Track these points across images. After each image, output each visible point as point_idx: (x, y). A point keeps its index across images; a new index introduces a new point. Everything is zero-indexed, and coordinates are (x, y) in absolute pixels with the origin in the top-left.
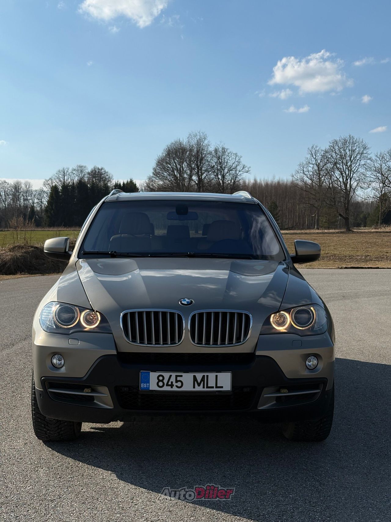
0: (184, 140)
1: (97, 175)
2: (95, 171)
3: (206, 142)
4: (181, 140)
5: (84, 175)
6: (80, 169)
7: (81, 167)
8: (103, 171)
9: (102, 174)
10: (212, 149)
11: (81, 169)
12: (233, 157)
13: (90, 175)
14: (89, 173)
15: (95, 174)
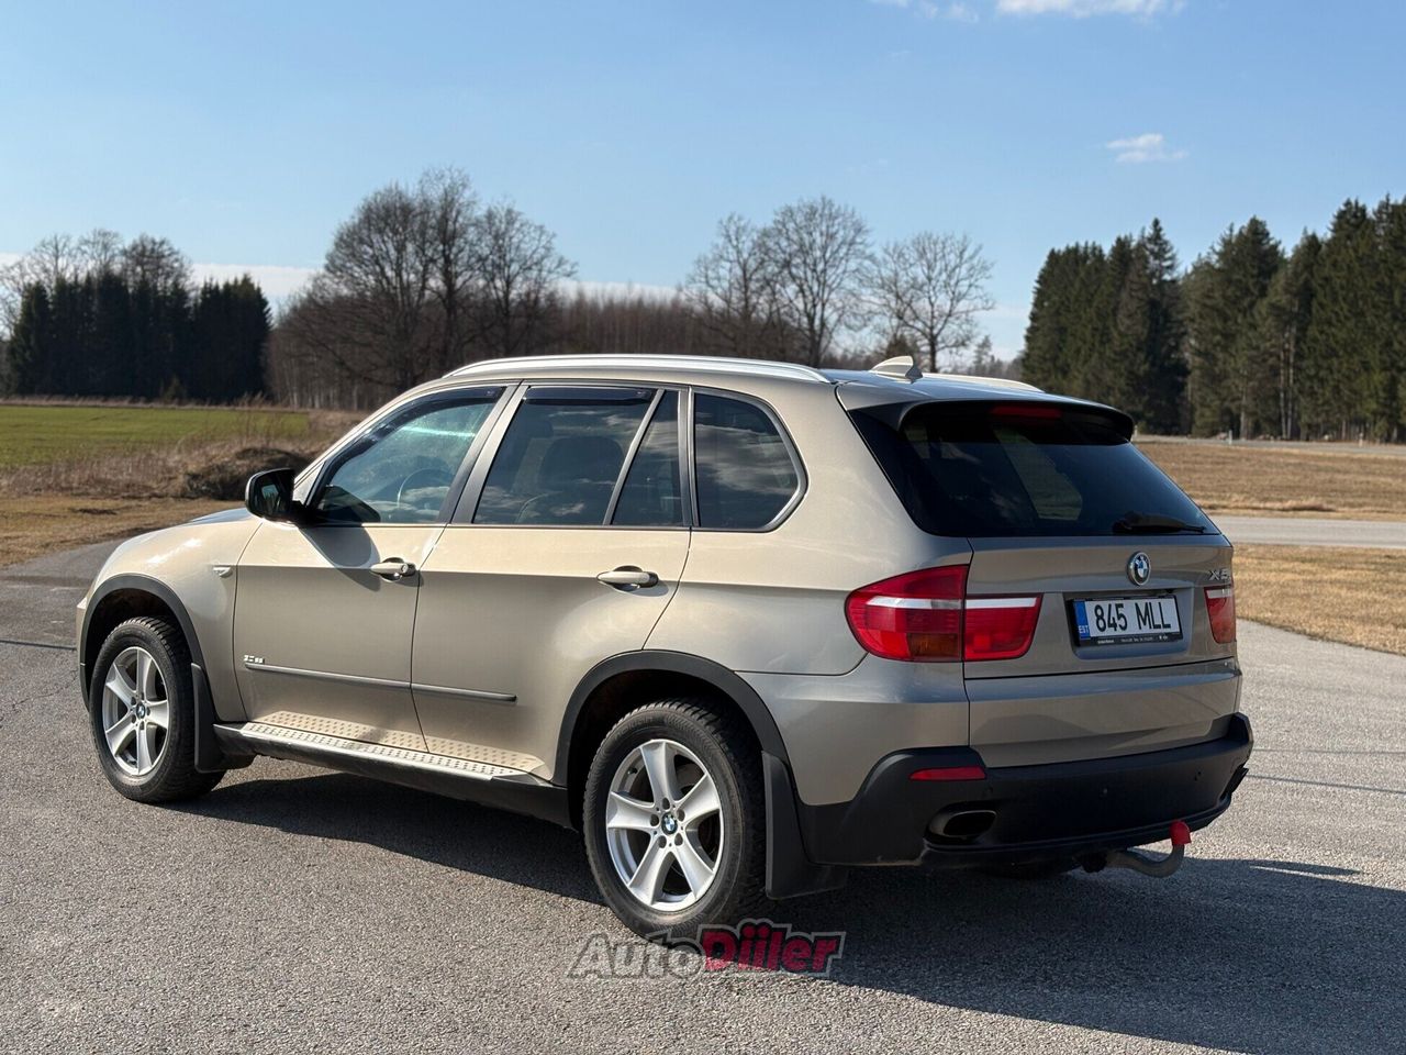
0: (411, 189)
1: (149, 257)
2: (144, 247)
3: (467, 194)
4: (402, 187)
5: (113, 256)
6: (101, 239)
7: (105, 234)
8: (165, 247)
9: (163, 256)
10: (480, 212)
11: (104, 241)
12: (533, 235)
13: (127, 257)
14: (124, 253)
15: (142, 254)
